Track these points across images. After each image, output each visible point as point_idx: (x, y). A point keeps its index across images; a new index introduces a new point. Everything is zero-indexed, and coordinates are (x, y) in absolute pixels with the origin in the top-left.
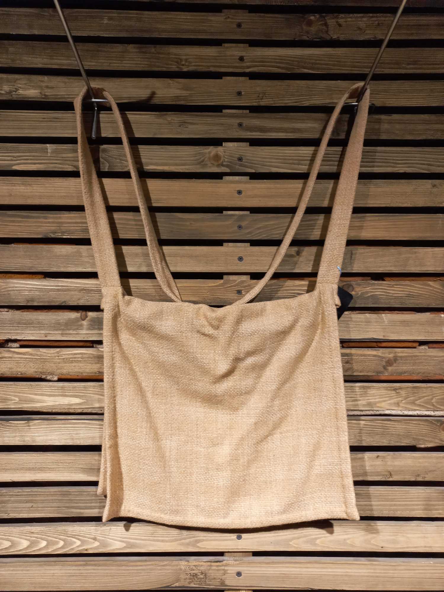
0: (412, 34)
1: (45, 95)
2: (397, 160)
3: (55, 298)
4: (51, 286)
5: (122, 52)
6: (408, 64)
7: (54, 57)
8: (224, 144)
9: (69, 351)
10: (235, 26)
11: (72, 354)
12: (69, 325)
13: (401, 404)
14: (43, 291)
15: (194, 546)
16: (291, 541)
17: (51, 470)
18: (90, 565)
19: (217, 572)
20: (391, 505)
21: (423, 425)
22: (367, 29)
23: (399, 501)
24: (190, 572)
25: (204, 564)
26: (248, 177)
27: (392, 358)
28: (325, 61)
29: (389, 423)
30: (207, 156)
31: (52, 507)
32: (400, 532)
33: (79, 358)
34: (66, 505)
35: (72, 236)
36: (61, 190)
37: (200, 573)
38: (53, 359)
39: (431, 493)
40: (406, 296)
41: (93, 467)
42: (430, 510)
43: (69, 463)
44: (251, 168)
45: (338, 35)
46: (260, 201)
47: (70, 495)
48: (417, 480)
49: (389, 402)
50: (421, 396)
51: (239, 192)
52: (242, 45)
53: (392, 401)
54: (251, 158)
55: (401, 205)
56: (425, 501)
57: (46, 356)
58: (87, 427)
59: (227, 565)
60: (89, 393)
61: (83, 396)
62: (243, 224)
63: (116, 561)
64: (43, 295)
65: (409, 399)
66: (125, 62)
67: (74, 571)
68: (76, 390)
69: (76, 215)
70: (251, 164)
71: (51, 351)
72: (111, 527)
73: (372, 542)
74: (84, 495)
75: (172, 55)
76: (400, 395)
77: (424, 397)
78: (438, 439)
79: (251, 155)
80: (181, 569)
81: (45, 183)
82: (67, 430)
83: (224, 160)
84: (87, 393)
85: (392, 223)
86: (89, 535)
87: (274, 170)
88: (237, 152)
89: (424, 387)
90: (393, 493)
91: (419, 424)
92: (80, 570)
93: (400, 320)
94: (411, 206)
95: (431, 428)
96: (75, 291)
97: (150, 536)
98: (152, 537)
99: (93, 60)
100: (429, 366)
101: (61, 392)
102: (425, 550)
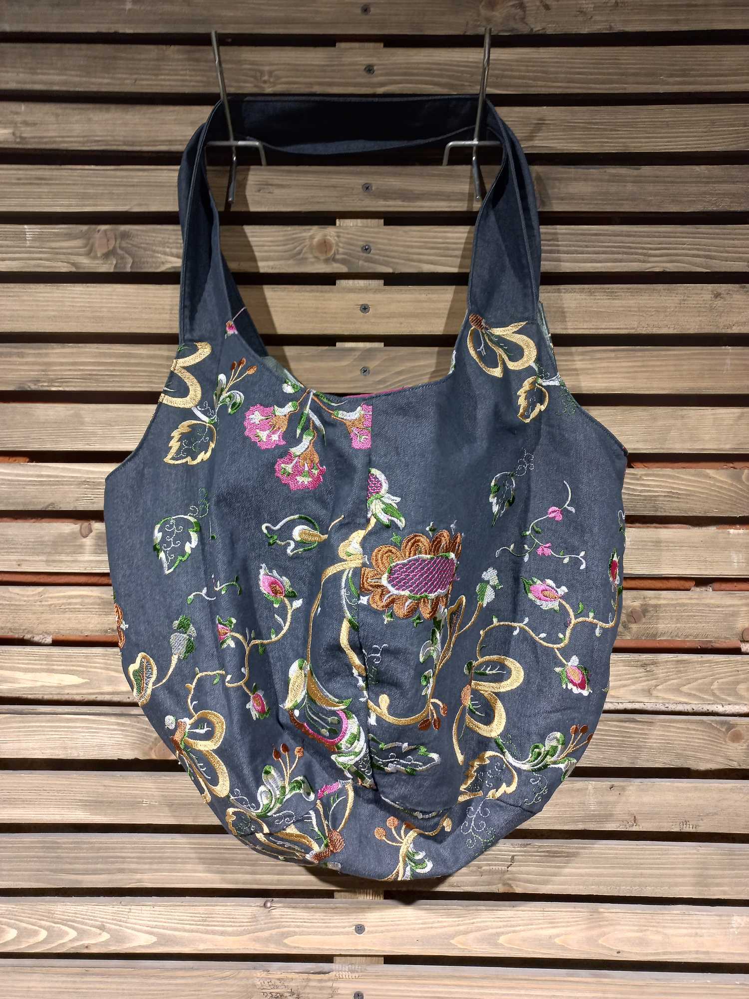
0: (677, 21)
1: (21, 137)
2: (651, 249)
3: (36, 497)
4: (28, 476)
5: (158, 60)
6: (671, 76)
7: (39, 71)
8: (338, 222)
9: (60, 592)
10: (359, 11)
11: (64, 597)
12: (58, 545)
13: (655, 693)
14: (16, 485)
15: (279, 943)
16: (453, 939)
17: (26, 803)
18: (93, 974)
19: (318, 991)
20: (635, 876)
21: (694, 730)
22: (597, 12)
23: (651, 868)
24: (272, 991)
25: (297, 976)
26: (382, 282)
27: (638, 609)
28: (520, 71)
29: (632, 725)
30: (307, 242)
31: (26, 870)
32: (652, 924)
33: (76, 604)
34: (51, 867)
35: (68, 386)
36: (48, 305)
37: (288, 992)
38: (31, 605)
39: (709, 854)
40: (665, 496)
41: (100, 799)
42: (706, 885)
43: (58, 791)
44: (386, 264)
45: (544, 25)
46: (401, 323)
47: (58, 848)
48: (682, 831)
49: (633, 687)
50: (692, 677)
51: (365, 308)
52: (371, 45)
53: (639, 686)
54: (387, 247)
55: (656, 331)
56: (698, 869)
57: (20, 600)
58: (91, 728)
59: (336, 980)
60: (95, 667)
61: (82, 671)
62: (372, 365)
63: (140, 968)
64: (15, 492)
65: (669, 683)
66: (163, 77)
67: (64, 985)
68: (71, 661)
69: (75, 350)
70: (386, 258)
71: (28, 591)
72: (133, 907)
73: (600, 942)
74: (82, 849)
75: (245, 64)
76: (653, 675)
77: (697, 679)
78: (721, 756)
79: (386, 241)
80: (254, 985)
81: (20, 294)
82: (56, 731)
83: (338, 250)
84: (91, 667)
85: (639, 364)
86: (92, 920)
87: (427, 268)
88: (361, 236)
89: (698, 662)
90: (638, 854)
91: (688, 729)
92: (75, 982)
93: (654, 540)
94: (675, 332)
95: (709, 737)
96: (71, 485)
97: (199, 925)
98: (203, 925)
99: (106, 75)
100: (708, 623)
101: (46, 665)
102: (696, 958)
